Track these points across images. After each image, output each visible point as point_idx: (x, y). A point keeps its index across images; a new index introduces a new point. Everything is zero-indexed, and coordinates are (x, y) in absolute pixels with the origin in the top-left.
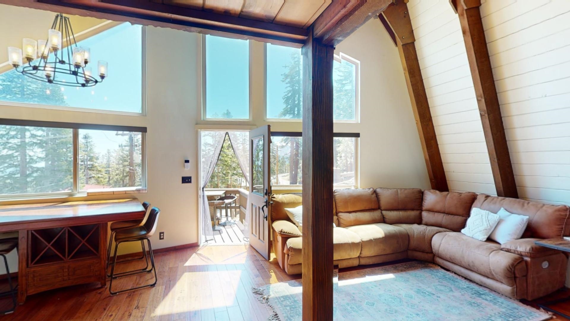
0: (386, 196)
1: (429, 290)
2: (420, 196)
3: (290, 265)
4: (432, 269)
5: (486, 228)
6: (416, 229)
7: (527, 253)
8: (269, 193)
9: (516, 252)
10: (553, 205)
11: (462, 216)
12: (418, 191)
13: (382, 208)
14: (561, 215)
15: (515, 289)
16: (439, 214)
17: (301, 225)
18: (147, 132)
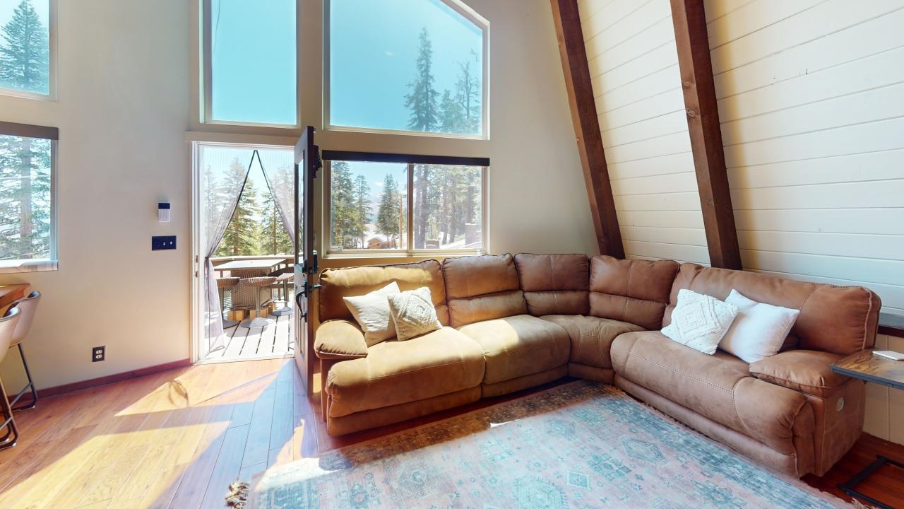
0: (531, 268)
1: (616, 456)
2: (585, 267)
3: (333, 418)
4: (611, 397)
5: (713, 331)
6: (581, 326)
7: (814, 389)
8: (310, 268)
9: (788, 384)
10: (834, 287)
11: (657, 302)
12: (583, 258)
13: (525, 289)
14: (856, 306)
15: (795, 459)
16: (619, 297)
17: (371, 329)
18: (57, 139)
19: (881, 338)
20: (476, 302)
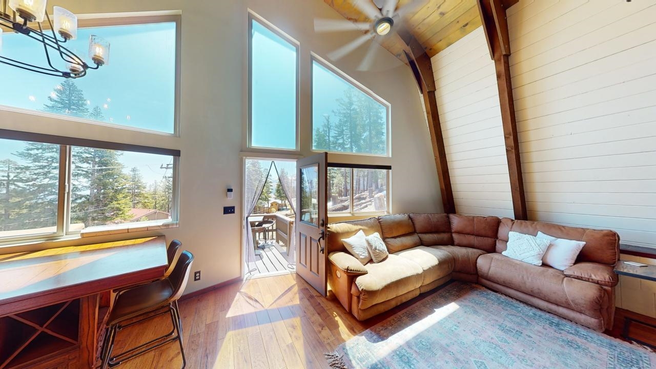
0: (419, 221)
1: (508, 324)
2: (447, 220)
3: (362, 310)
7: (607, 283)
8: (324, 224)
10: (596, 230)
11: (491, 238)
12: (445, 215)
13: (418, 232)
14: (610, 240)
15: (602, 321)
16: (469, 236)
17: (361, 257)
18: (180, 156)
19: (622, 256)
20: (398, 239)
